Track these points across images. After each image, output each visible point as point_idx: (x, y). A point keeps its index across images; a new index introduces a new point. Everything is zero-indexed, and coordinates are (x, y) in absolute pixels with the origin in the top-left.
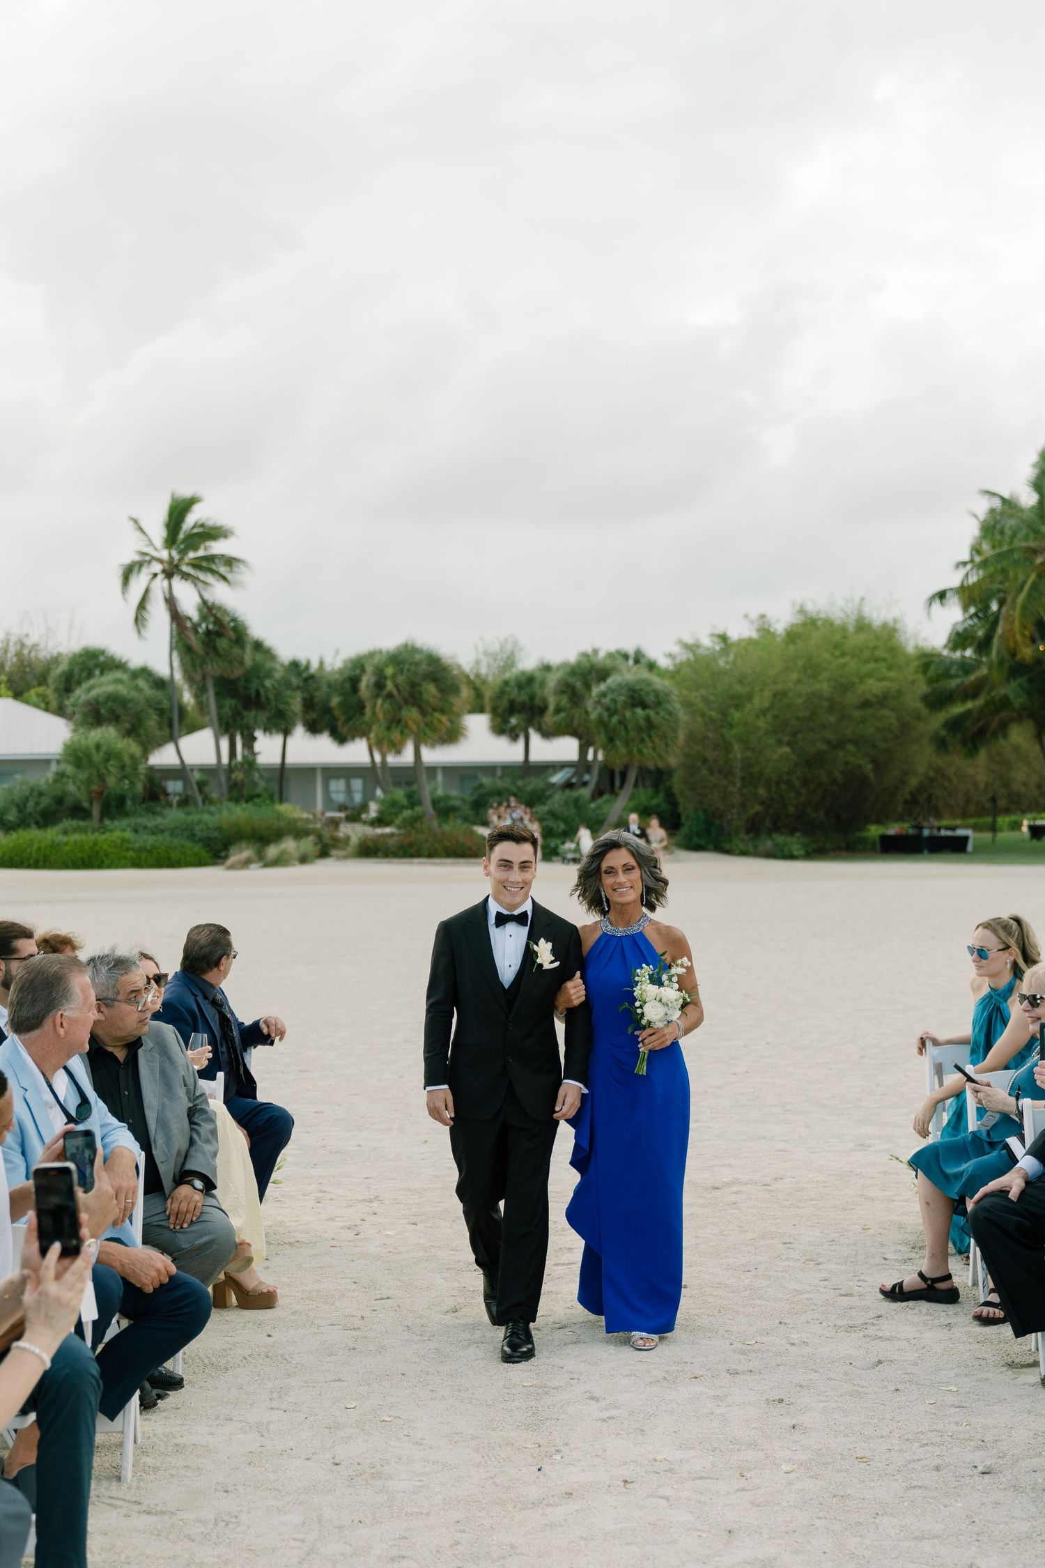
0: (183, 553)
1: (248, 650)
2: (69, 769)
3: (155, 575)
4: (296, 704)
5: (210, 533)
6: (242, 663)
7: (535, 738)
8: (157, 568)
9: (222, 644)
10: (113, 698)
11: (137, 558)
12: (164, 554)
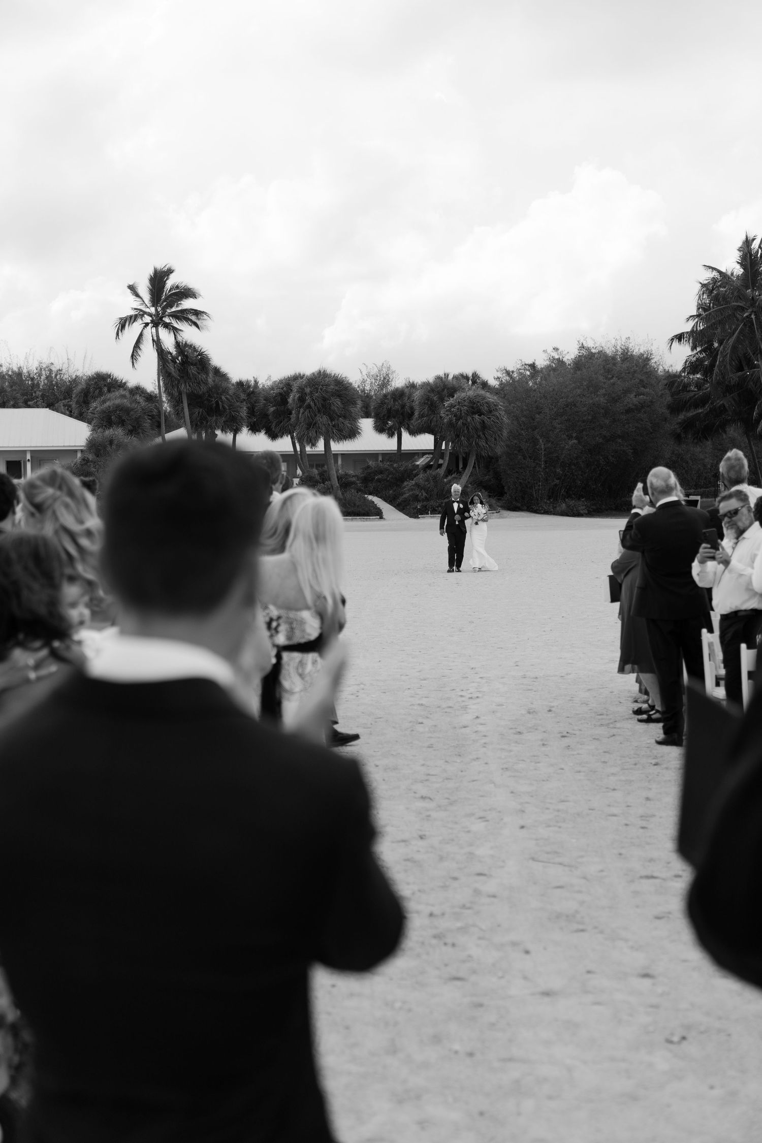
0: (164, 309)
1: (211, 375)
2: (91, 457)
3: (147, 325)
4: (244, 412)
5: (183, 293)
6: (206, 383)
7: (405, 435)
8: (147, 319)
9: (193, 370)
10: (119, 408)
11: (133, 313)
12: (153, 310)
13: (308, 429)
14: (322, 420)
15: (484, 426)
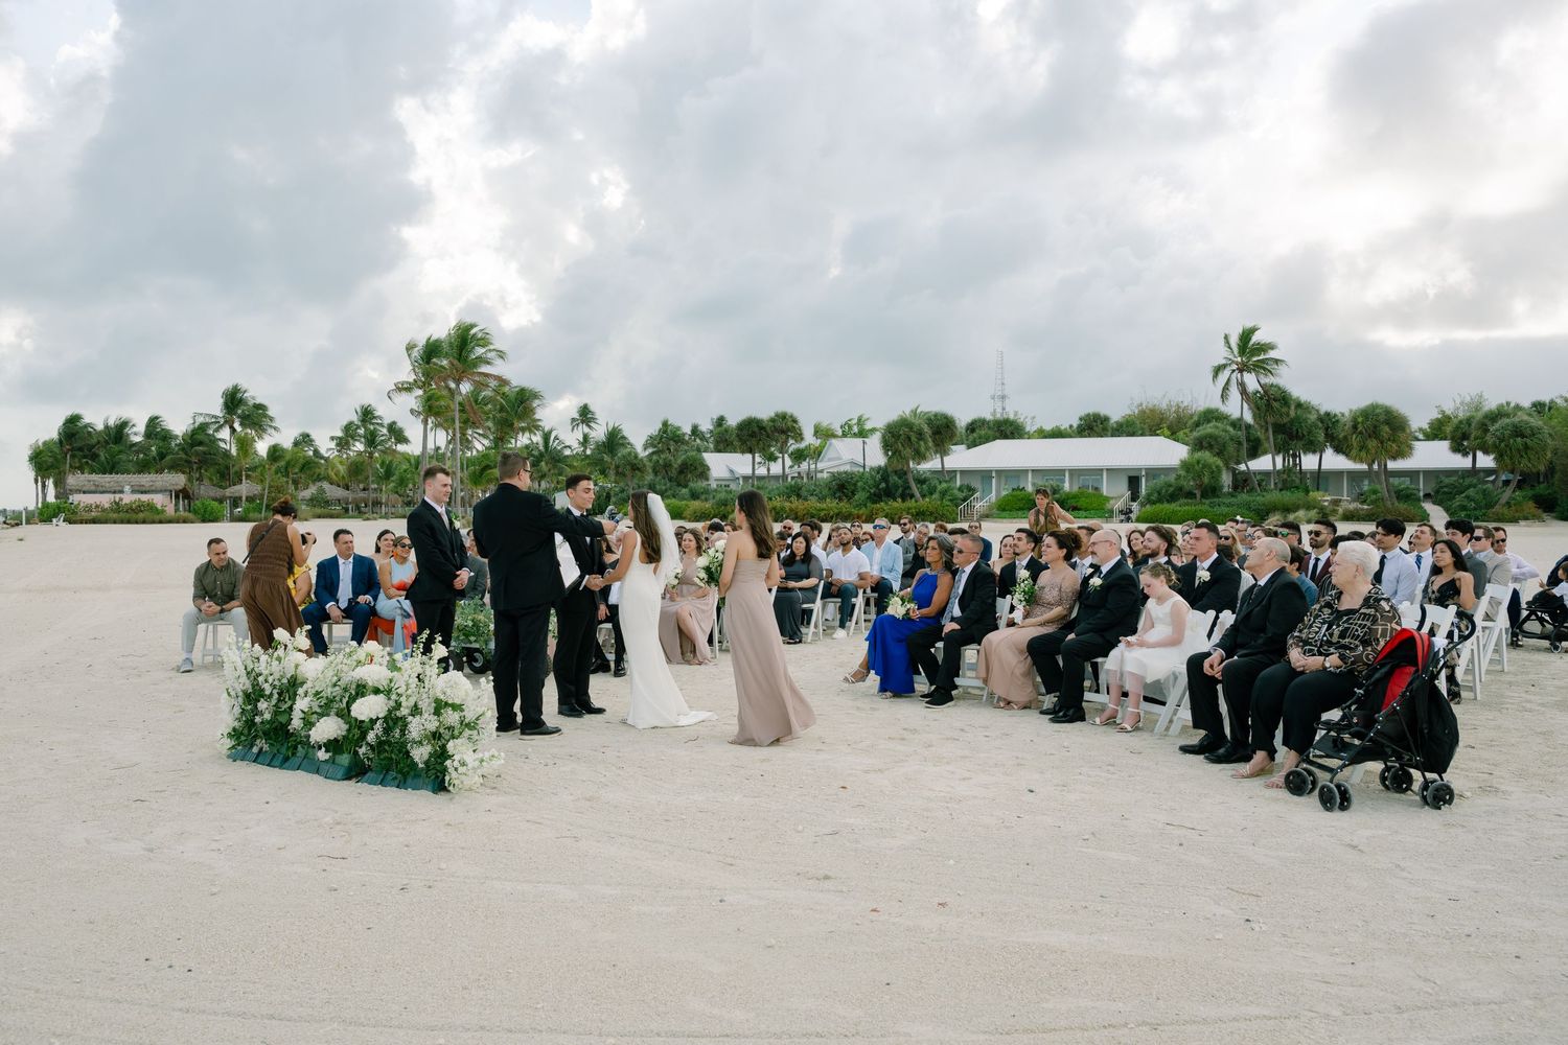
0: (1249, 359)
1: (1293, 407)
2: (1183, 473)
3: (1234, 371)
4: (1321, 437)
5: (1263, 348)
6: (1288, 415)
7: (1479, 454)
8: (1235, 367)
9: (1277, 404)
10: (1211, 436)
11: (1224, 362)
12: (1239, 359)
13: (1360, 450)
14: (1372, 444)
15: (1526, 447)
